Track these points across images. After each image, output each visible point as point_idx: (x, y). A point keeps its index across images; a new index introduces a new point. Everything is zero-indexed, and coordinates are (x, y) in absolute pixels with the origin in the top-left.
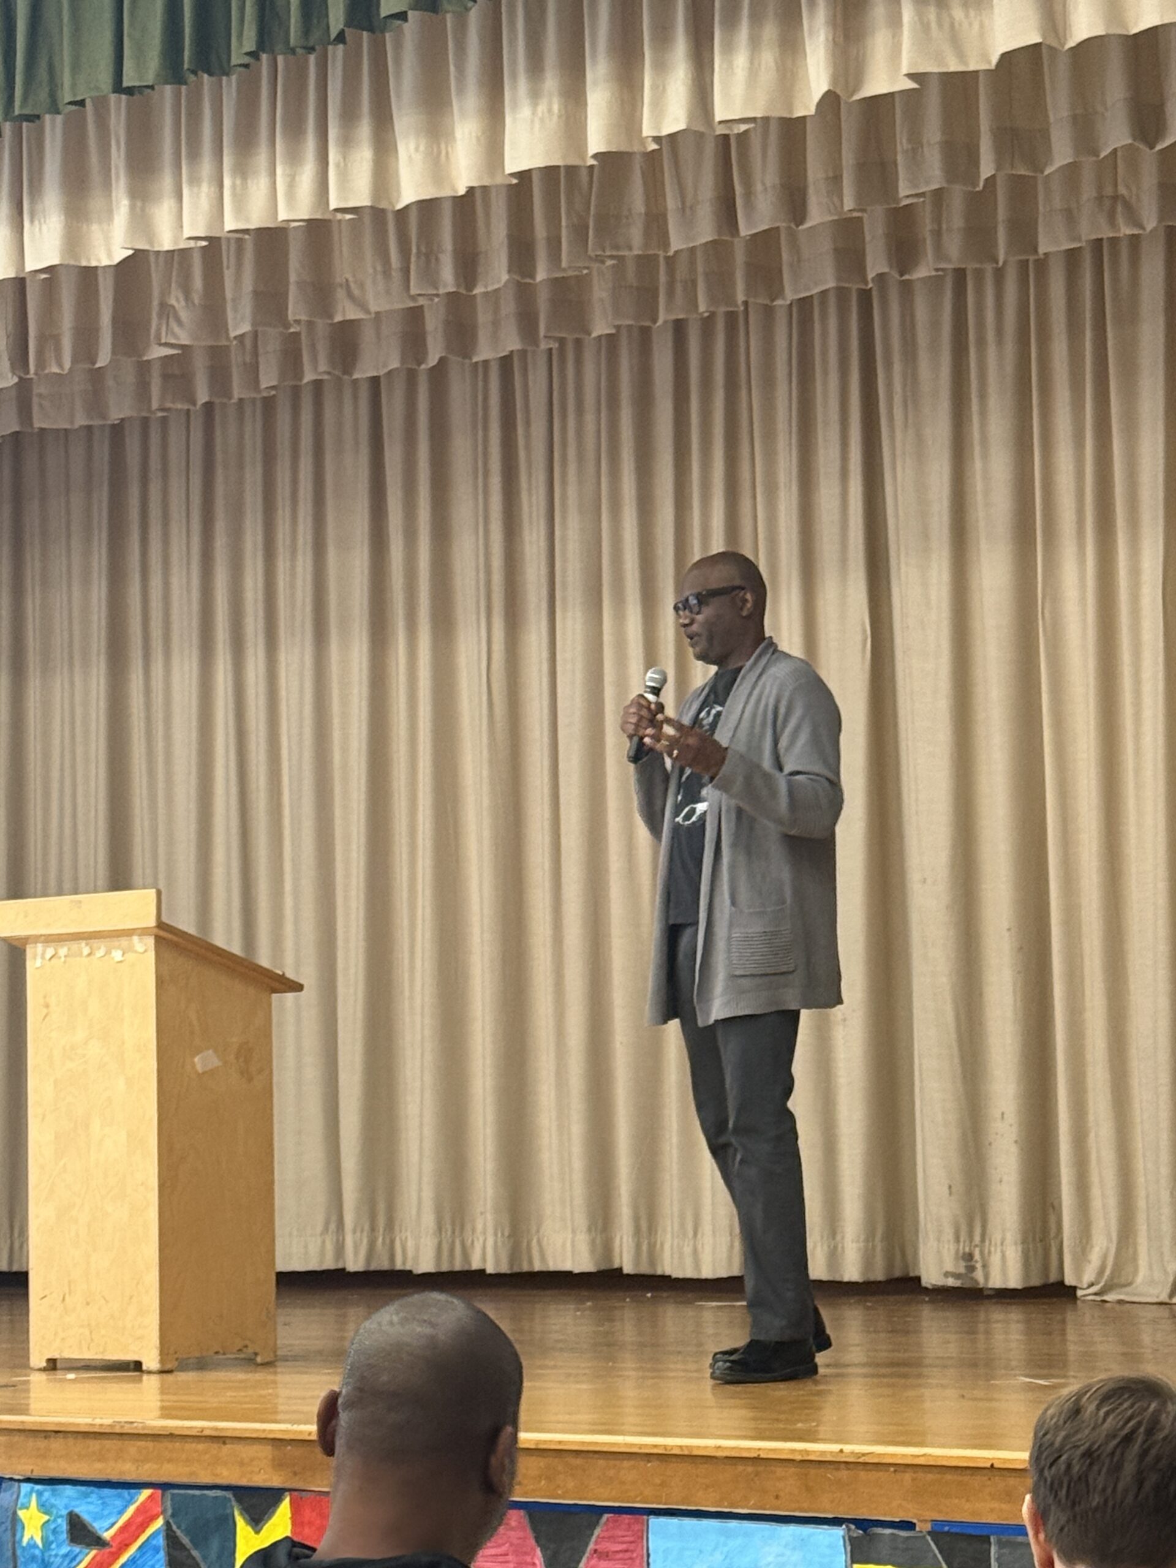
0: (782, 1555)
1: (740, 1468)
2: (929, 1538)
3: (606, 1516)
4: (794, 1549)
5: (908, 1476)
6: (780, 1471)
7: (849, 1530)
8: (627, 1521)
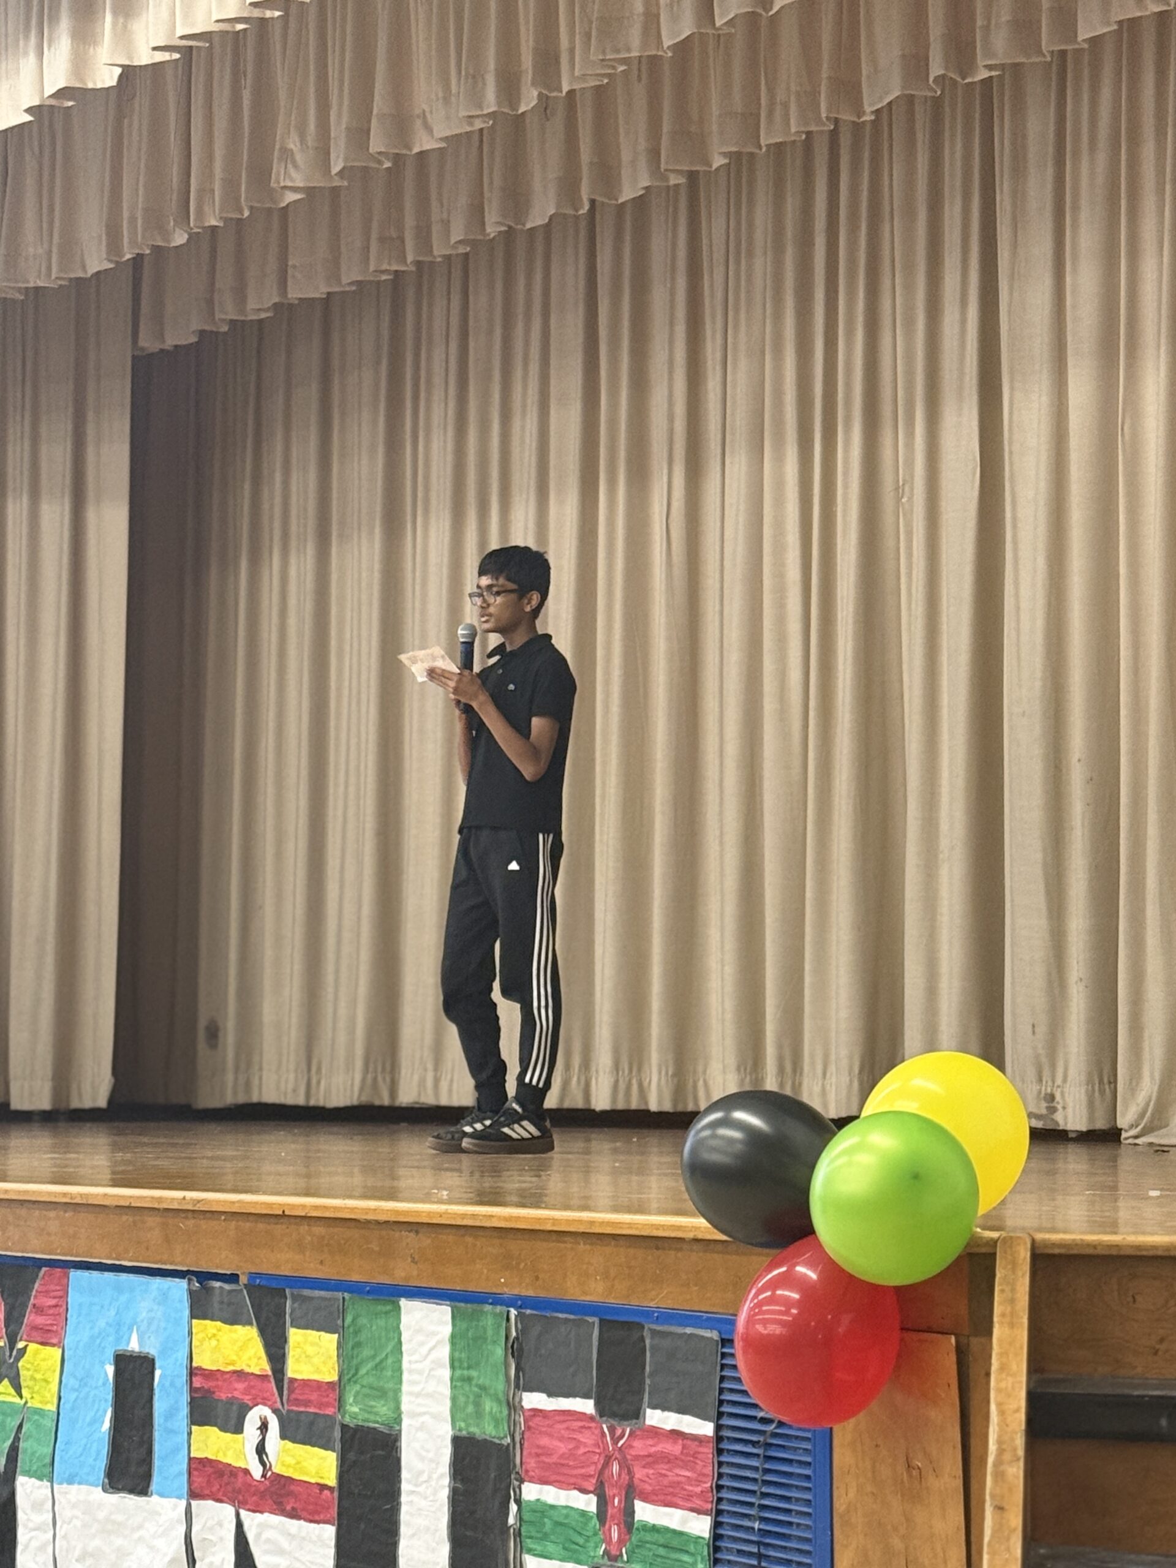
0: (151, 1310)
1: (125, 1217)
2: (245, 1291)
3: (44, 1269)
4: (159, 1304)
5: (232, 1225)
6: (150, 1220)
7: (190, 1280)
8: (58, 1275)
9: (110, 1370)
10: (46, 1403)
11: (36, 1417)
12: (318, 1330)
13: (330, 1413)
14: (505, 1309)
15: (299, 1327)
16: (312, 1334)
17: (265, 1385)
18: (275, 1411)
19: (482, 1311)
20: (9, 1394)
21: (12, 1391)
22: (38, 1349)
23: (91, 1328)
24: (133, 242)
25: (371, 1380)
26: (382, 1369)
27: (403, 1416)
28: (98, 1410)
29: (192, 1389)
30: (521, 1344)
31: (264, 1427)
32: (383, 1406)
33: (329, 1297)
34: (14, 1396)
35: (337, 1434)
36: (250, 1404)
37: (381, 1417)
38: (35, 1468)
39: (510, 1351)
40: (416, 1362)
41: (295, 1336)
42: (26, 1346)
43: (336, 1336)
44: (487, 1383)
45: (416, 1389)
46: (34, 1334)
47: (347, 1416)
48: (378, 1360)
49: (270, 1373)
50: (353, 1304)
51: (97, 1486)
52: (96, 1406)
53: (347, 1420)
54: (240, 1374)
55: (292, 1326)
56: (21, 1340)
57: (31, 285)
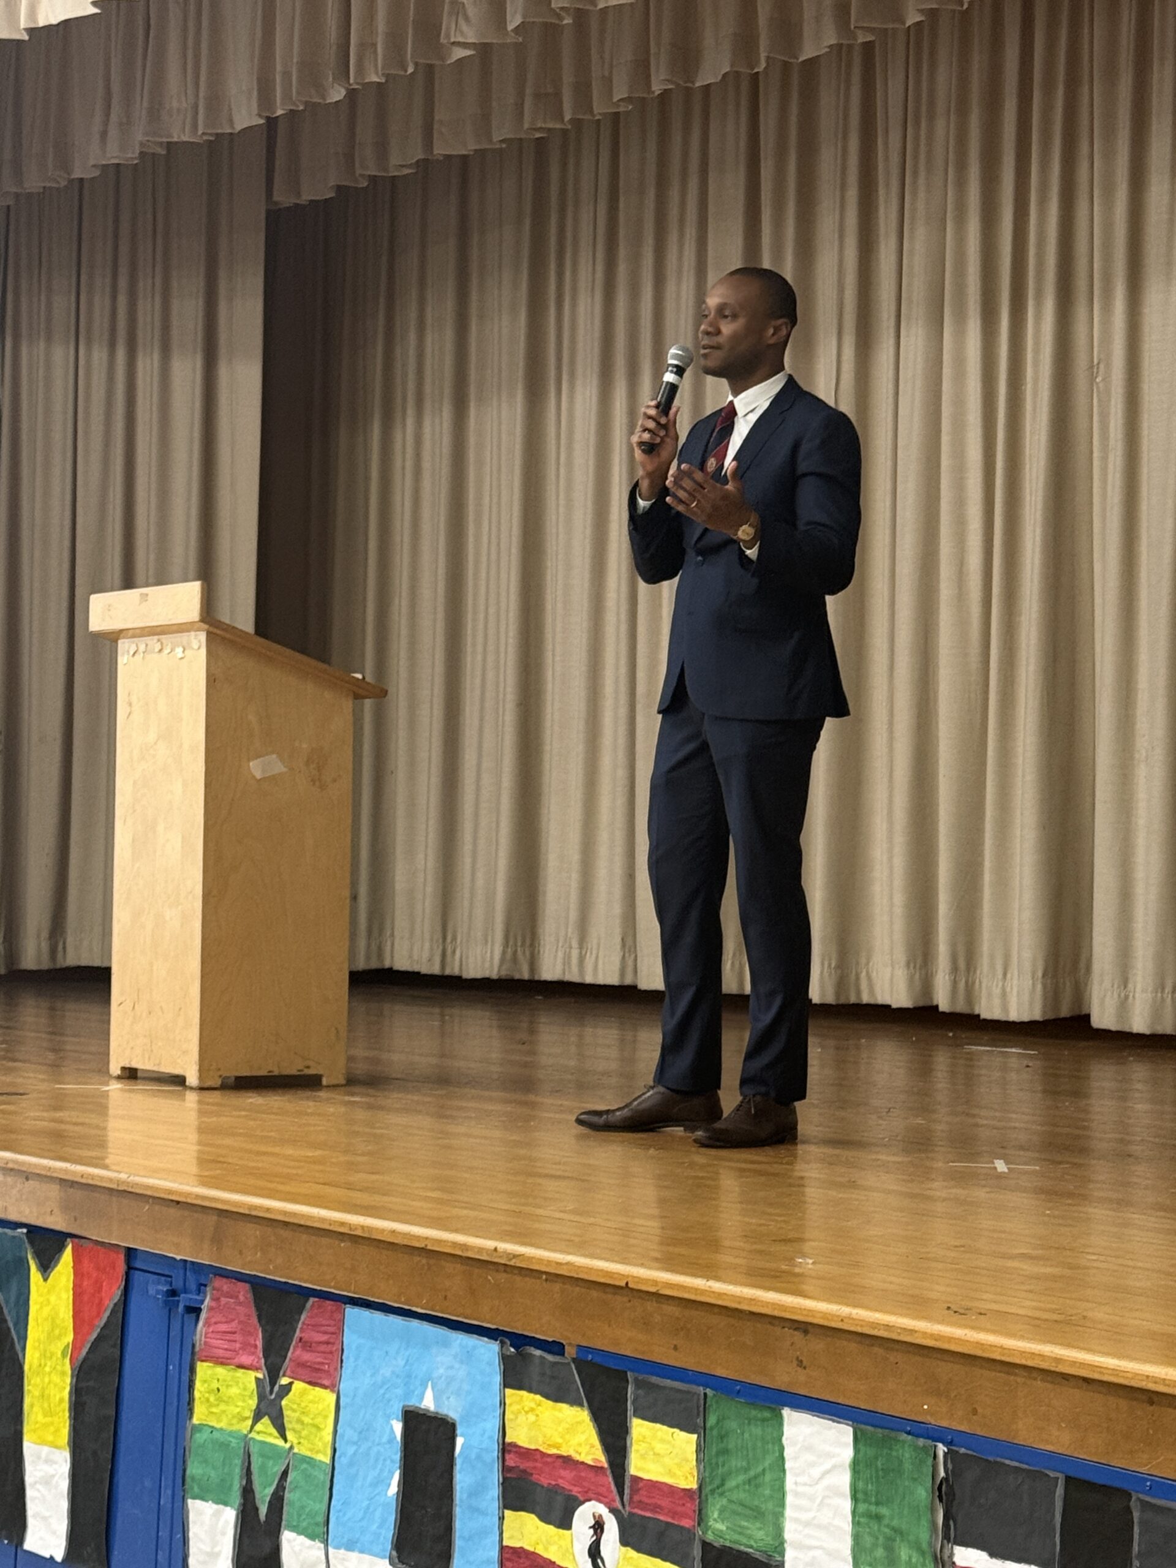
0: (452, 1367)
1: (417, 1259)
2: (573, 1366)
3: (312, 1300)
4: (462, 1362)
5: (557, 1287)
6: (449, 1267)
7: (502, 1343)
8: (330, 1308)
9: (398, 1427)
10: (318, 1452)
11: (304, 1466)
12: (671, 1426)
13: (687, 1526)
14: (929, 1442)
15: (644, 1418)
16: (662, 1431)
17: (601, 1479)
18: (613, 1511)
19: (897, 1441)
20: (270, 1434)
21: (276, 1433)
22: (305, 1390)
23: (372, 1375)
24: (287, 96)
25: (742, 1496)
26: (757, 1486)
27: (786, 1545)
28: (382, 1470)
29: (505, 1469)
30: (951, 1488)
31: (598, 1527)
32: (760, 1529)
33: (686, 1389)
34: (276, 1437)
35: (697, 1552)
36: (582, 1499)
37: (756, 1542)
38: (305, 1524)
39: (937, 1494)
40: (805, 1484)
41: (640, 1430)
42: (291, 1384)
43: (695, 1436)
44: (904, 1527)
45: (804, 1516)
46: (300, 1370)
47: (710, 1532)
48: (752, 1473)
49: (606, 1465)
50: (717, 1402)
51: (383, 1557)
52: (379, 1466)
53: (710, 1537)
54: (567, 1461)
55: (639, 1414)
56: (284, 1375)
57: (175, 139)
